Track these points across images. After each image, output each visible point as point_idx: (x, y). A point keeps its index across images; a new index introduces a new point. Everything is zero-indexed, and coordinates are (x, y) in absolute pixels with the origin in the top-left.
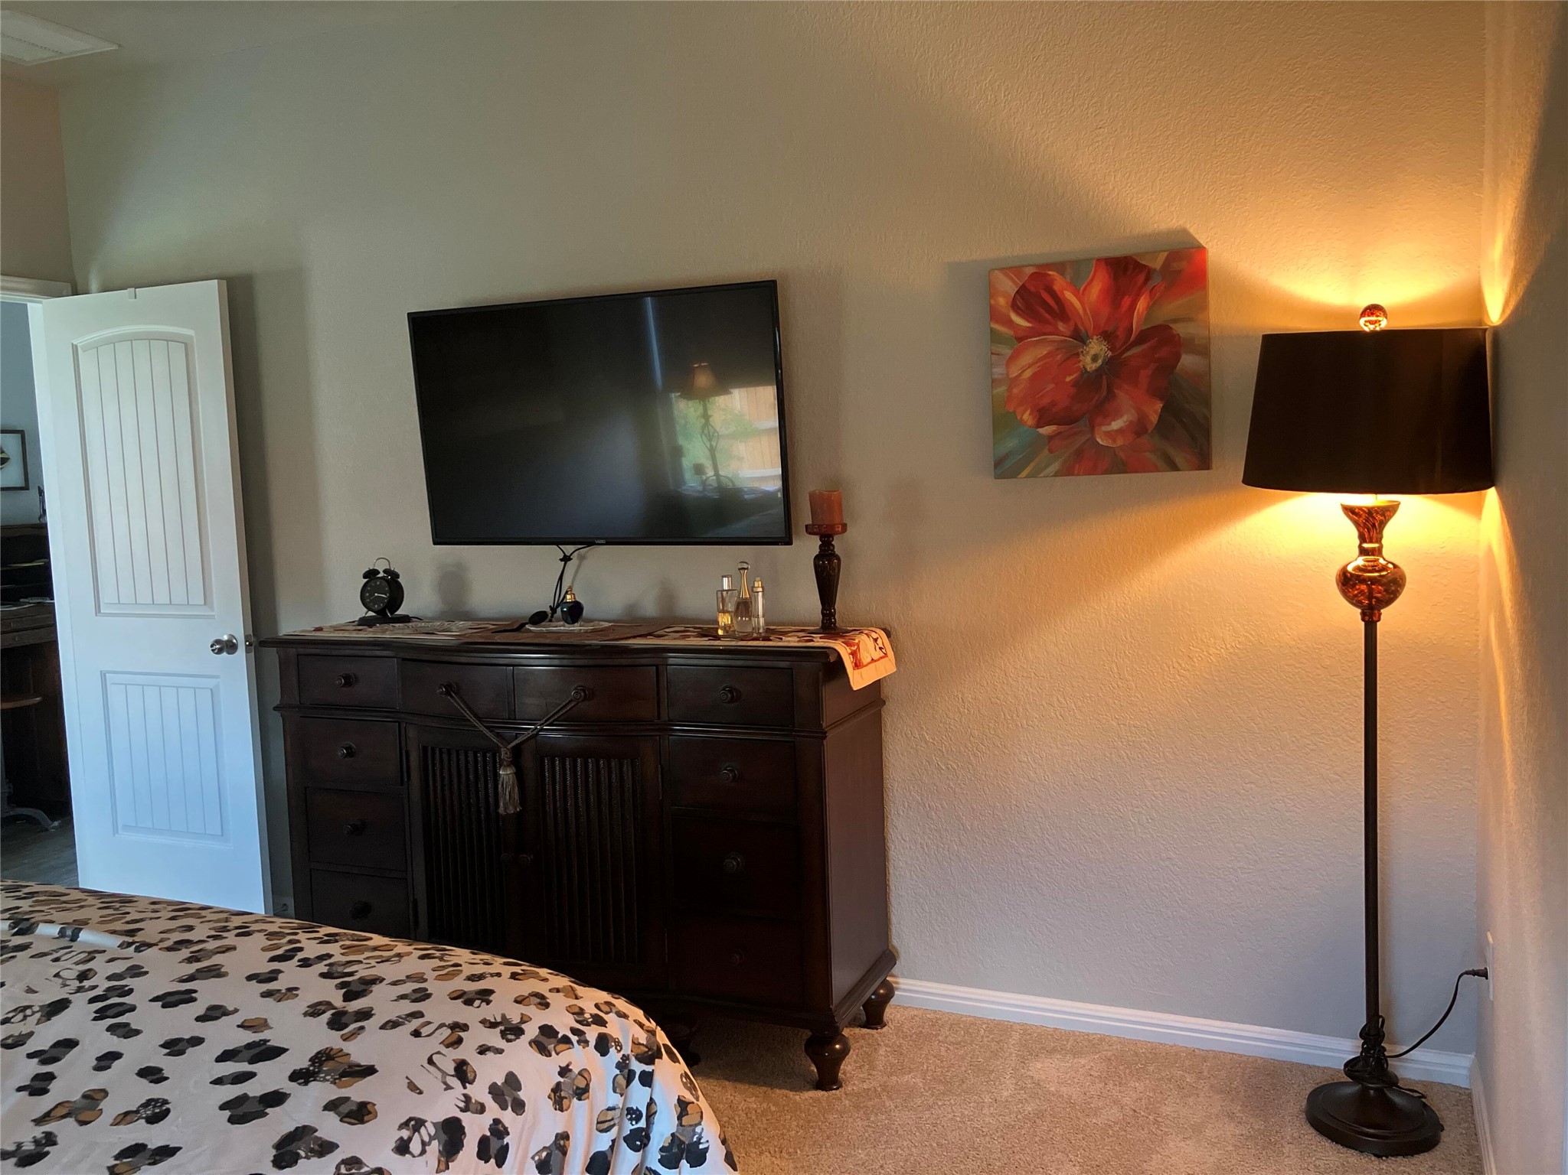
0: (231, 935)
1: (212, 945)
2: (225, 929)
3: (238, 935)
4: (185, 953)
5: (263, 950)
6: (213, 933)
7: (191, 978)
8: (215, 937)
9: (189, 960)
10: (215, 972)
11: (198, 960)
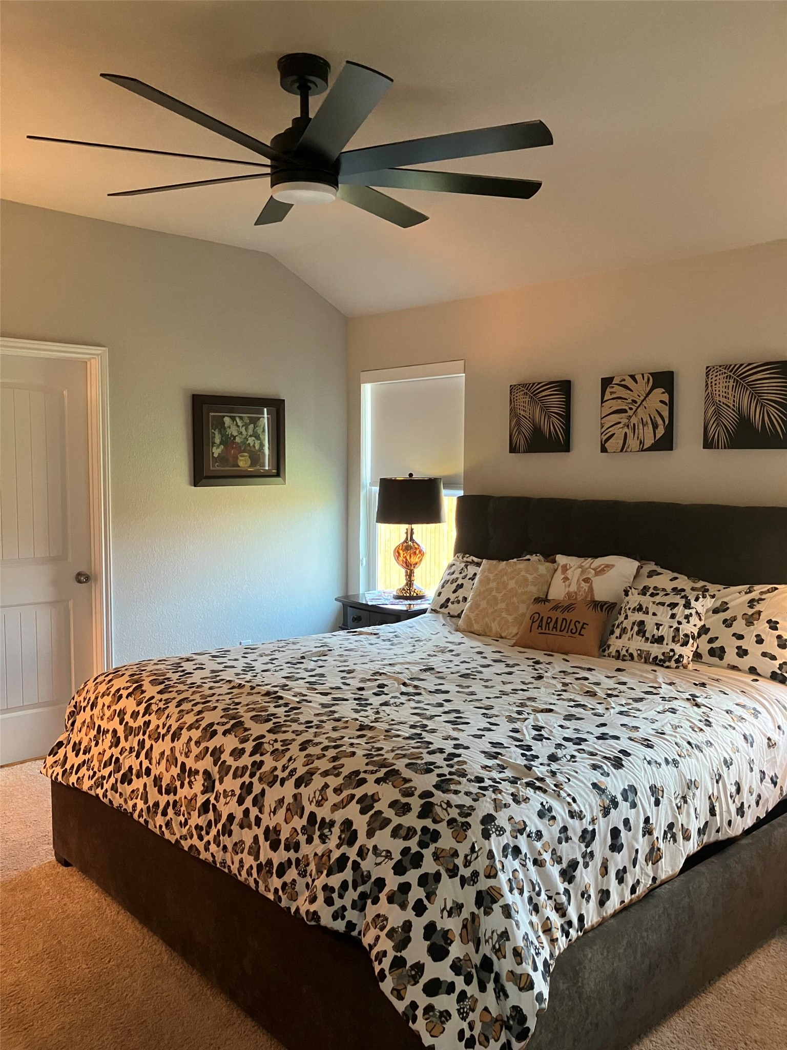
0: (315, 722)
1: (324, 718)
2: (318, 727)
3: (312, 722)
4: (336, 715)
5: (302, 713)
6: (323, 724)
7: (333, 705)
8: (322, 721)
9: (334, 712)
10: (324, 706)
11: (331, 711)
